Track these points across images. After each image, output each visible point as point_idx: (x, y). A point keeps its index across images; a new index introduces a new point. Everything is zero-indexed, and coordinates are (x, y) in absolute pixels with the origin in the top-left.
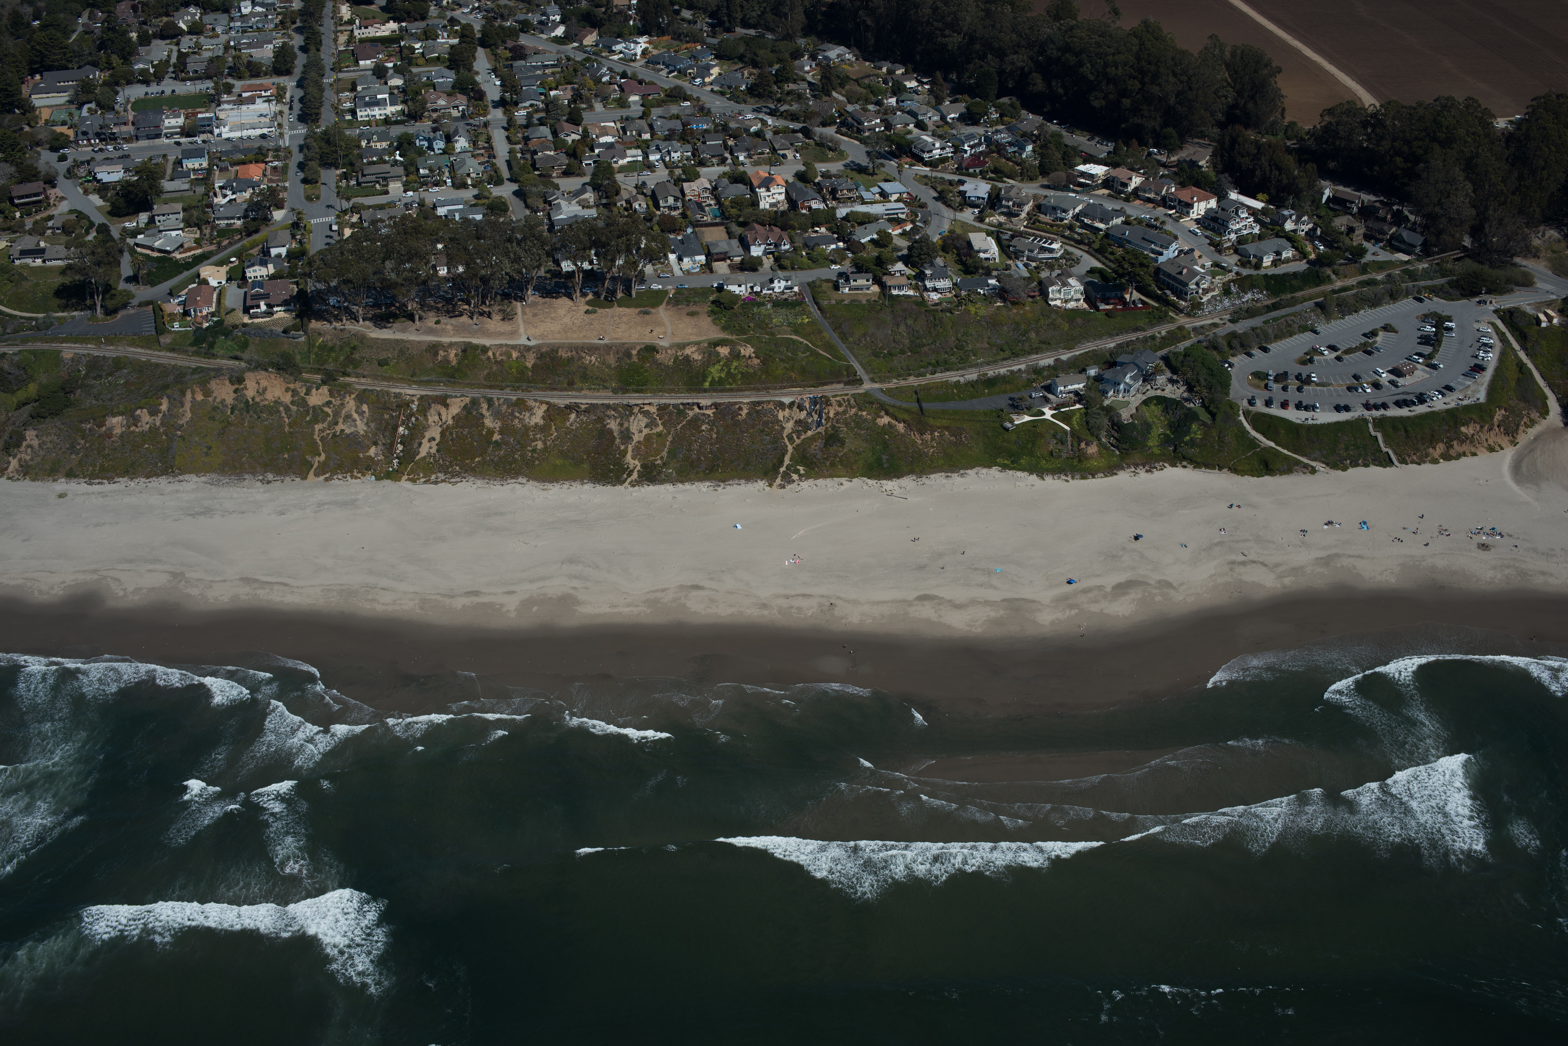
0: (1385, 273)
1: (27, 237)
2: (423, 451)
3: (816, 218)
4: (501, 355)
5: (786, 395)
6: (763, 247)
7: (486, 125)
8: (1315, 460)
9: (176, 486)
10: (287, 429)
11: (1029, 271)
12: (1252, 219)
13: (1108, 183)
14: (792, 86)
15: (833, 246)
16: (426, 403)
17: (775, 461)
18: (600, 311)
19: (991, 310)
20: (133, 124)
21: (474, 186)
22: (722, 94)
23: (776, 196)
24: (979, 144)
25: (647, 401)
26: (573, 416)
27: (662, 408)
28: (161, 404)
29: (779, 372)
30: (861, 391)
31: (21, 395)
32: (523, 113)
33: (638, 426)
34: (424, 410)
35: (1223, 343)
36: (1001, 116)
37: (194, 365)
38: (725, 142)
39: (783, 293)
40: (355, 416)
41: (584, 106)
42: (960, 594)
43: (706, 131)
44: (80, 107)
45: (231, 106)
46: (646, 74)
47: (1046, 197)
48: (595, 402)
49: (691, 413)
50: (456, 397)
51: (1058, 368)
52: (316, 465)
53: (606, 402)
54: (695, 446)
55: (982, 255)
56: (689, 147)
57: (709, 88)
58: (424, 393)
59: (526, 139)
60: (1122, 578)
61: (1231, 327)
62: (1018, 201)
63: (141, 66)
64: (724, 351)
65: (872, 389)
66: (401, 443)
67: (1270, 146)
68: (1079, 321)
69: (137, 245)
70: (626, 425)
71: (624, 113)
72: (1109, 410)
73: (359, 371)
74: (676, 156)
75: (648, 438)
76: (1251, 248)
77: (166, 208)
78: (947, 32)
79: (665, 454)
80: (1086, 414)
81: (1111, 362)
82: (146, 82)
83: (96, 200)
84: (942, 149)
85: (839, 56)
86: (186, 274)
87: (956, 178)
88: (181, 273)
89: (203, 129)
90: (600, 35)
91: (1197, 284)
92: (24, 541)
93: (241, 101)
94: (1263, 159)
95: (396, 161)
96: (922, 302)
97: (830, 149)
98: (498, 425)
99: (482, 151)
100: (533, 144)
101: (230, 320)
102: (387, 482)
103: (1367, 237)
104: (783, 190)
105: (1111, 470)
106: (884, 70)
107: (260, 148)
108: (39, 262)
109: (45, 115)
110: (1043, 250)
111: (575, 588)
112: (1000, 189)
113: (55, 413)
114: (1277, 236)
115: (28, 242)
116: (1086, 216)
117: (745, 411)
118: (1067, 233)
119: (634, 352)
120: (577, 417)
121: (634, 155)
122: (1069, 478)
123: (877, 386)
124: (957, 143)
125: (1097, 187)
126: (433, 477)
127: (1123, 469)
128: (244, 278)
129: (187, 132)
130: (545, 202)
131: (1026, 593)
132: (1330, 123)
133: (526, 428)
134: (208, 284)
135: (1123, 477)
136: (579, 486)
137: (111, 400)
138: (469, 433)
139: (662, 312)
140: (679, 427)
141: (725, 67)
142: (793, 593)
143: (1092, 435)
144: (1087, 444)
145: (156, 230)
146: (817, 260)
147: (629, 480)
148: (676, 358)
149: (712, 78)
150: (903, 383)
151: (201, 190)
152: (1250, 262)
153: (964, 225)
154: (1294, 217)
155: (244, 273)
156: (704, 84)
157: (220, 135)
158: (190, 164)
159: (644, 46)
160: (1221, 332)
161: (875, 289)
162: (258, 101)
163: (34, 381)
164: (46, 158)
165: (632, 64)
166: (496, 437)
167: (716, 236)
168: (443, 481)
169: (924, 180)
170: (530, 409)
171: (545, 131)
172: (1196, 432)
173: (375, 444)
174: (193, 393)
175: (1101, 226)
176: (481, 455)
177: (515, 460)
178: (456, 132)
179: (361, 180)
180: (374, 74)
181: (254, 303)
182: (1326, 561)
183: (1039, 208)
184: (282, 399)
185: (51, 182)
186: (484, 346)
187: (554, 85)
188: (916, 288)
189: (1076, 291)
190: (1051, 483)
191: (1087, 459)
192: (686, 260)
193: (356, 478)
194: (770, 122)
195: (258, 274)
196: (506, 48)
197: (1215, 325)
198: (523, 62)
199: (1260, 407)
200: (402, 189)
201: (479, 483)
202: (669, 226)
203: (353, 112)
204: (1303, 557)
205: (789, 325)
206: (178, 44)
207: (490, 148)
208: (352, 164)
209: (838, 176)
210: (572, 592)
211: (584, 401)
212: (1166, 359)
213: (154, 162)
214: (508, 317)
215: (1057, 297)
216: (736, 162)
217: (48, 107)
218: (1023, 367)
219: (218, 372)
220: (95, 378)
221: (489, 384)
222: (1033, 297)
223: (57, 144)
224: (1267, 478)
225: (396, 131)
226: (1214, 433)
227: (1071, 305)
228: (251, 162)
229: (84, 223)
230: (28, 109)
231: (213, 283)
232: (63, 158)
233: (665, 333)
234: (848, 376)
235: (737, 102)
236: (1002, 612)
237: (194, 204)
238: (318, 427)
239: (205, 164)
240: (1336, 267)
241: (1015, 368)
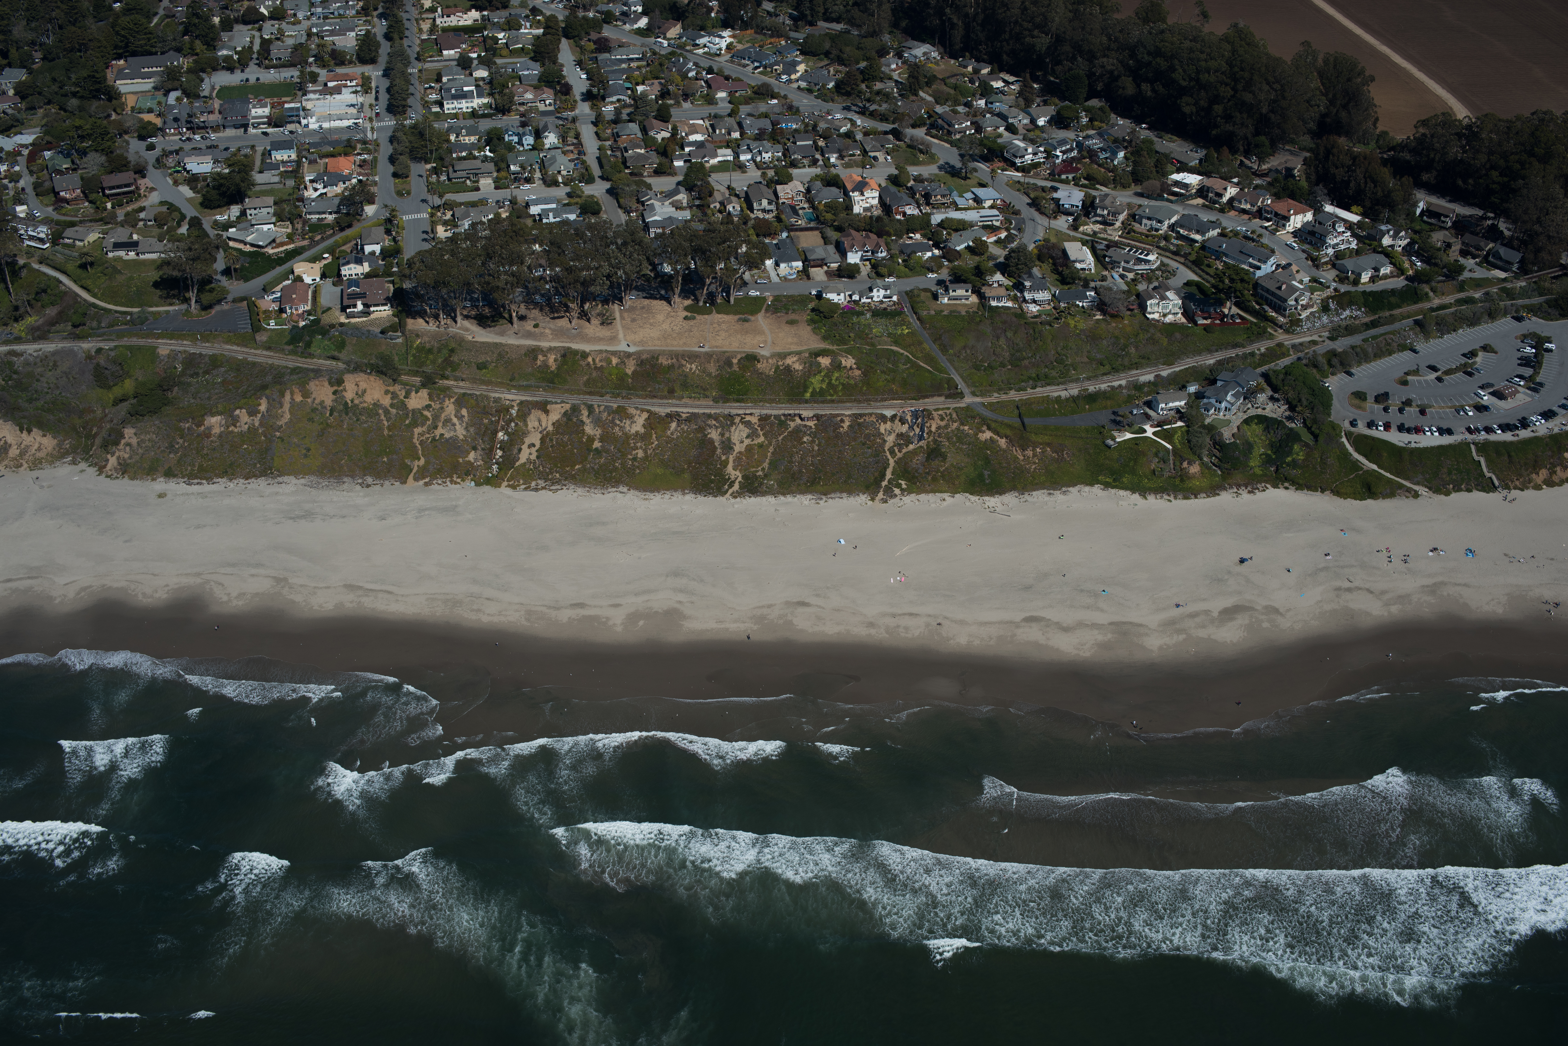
0: (1483, 291)
1: (120, 229)
2: (523, 457)
3: (911, 224)
4: (601, 361)
5: (887, 407)
6: (860, 253)
7: (574, 120)
8: (1418, 484)
9: (276, 488)
10: (386, 432)
11: (1127, 283)
12: (1349, 234)
13: (1202, 192)
14: (878, 86)
15: (929, 254)
16: (525, 409)
17: (876, 474)
18: (699, 317)
19: (1091, 323)
20: (220, 113)
21: (565, 184)
22: (810, 91)
23: (870, 200)
24: (1071, 150)
25: (748, 412)
26: (674, 425)
27: (763, 419)
28: (260, 405)
29: (880, 384)
30: (963, 405)
31: (117, 391)
32: (610, 108)
33: (739, 436)
34: (523, 415)
35: (1322, 361)
36: (1091, 120)
37: (291, 365)
38: (815, 142)
39: (881, 302)
40: (455, 420)
41: (671, 102)
42: (1068, 617)
43: (796, 130)
44: (166, 94)
45: (317, 96)
46: (732, 70)
47: (1140, 206)
48: (696, 411)
49: (792, 425)
50: (556, 403)
51: (1158, 385)
52: (415, 469)
53: (707, 411)
54: (797, 458)
55: (1079, 266)
56: (780, 147)
57: (795, 85)
58: (524, 398)
59: (616, 136)
60: (1229, 602)
61: (1330, 345)
62: (1113, 210)
63: (225, 52)
64: (825, 361)
65: (974, 403)
66: (500, 448)
67: (1365, 158)
68: (1178, 335)
69: (230, 239)
70: (727, 435)
71: (712, 110)
72: (1211, 429)
73: (458, 374)
74: (767, 156)
75: (749, 448)
76: (1349, 264)
77: (257, 202)
78: (1036, 32)
79: (766, 465)
80: (1188, 432)
81: (1210, 379)
82: (231, 69)
83: (186, 191)
84: (1035, 154)
85: (925, 54)
86: (279, 270)
87: (1049, 184)
88: (274, 268)
89: (290, 119)
90: (683, 28)
91: (1296, 300)
92: (126, 541)
93: (327, 91)
94: (1358, 171)
95: (486, 156)
96: (1021, 314)
97: (921, 152)
98: (598, 432)
99: (571, 148)
100: (623, 142)
101: (326, 319)
102: (486, 488)
103: (1464, 253)
104: (877, 194)
105: (1213, 490)
106: (970, 69)
107: (349, 140)
108: (132, 254)
109: (131, 101)
110: (1139, 261)
111: (680, 602)
112: (1095, 197)
113: (154, 412)
114: (1375, 251)
115: (121, 234)
116: (1182, 227)
117: (847, 424)
118: (1163, 244)
119: (735, 361)
120: (678, 426)
121: (725, 155)
122: (1172, 498)
123: (978, 400)
124: (1049, 148)
125: (1192, 197)
126: (533, 484)
127: (1225, 489)
128: (339, 275)
129: (275, 122)
130: (638, 201)
131: (1133, 617)
132: (1424, 135)
133: (627, 436)
134: (302, 281)
135: (1226, 498)
136: (680, 497)
137: (209, 398)
138: (569, 440)
139: (761, 320)
140: (780, 438)
141: (810, 64)
142: (900, 612)
143: (1194, 453)
144: (1189, 463)
145: (248, 224)
146: (914, 268)
147: (730, 491)
148: (777, 367)
149: (798, 75)
150: (1004, 397)
151: (291, 183)
152: (1347, 278)
153: (1058, 233)
154: (1391, 233)
155: (339, 270)
156: (790, 81)
157: (307, 126)
158: (279, 156)
159: (729, 40)
160: (1321, 349)
161: (974, 299)
162: (344, 90)
163: (130, 377)
164: (135, 148)
165: (717, 59)
166: (597, 444)
167: (810, 240)
168: (543, 488)
169: (1017, 185)
170: (630, 417)
171: (634, 127)
172: (1298, 453)
173: (475, 448)
174: (292, 394)
175: (1198, 237)
176: (581, 463)
177: (616, 469)
178: (546, 128)
179: (451, 176)
180: (458, 65)
181: (351, 302)
182: (1433, 589)
183: (1133, 217)
184: (382, 402)
185: (141, 172)
186: (584, 352)
187: (640, 80)
188: (1015, 299)
189: (1174, 305)
190: (1153, 502)
191: (1189, 478)
192: (782, 265)
193: (456, 483)
194: (859, 122)
195: (353, 272)
196: (589, 40)
197: (1314, 343)
198: (607, 55)
199: (1361, 428)
200: (493, 186)
201: (580, 491)
202: (764, 229)
203: (441, 105)
204: (1409, 585)
205: (889, 335)
206: (260, 29)
207: (579, 144)
208: (442, 159)
209: (931, 181)
210: (677, 606)
211: (685, 410)
212: (1265, 376)
213: (242, 152)
214: (607, 321)
215: (1155, 310)
216: (827, 164)
217: (133, 93)
218: (1123, 383)
219: (317, 373)
220: (192, 376)
221: (589, 390)
222: (1132, 310)
223: (145, 132)
224: (1370, 502)
225: (485, 125)
226: (1316, 454)
227: (1169, 319)
228: (340, 155)
229: (176, 215)
230: (113, 96)
231: (308, 280)
232: (151, 147)
233: (765, 342)
234: (949, 389)
235: (824, 101)
236: (1110, 636)
237: (285, 197)
238: (417, 431)
239: (294, 157)
240: (1433, 284)
241: (1116, 384)
